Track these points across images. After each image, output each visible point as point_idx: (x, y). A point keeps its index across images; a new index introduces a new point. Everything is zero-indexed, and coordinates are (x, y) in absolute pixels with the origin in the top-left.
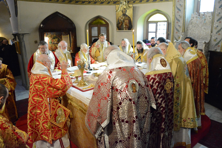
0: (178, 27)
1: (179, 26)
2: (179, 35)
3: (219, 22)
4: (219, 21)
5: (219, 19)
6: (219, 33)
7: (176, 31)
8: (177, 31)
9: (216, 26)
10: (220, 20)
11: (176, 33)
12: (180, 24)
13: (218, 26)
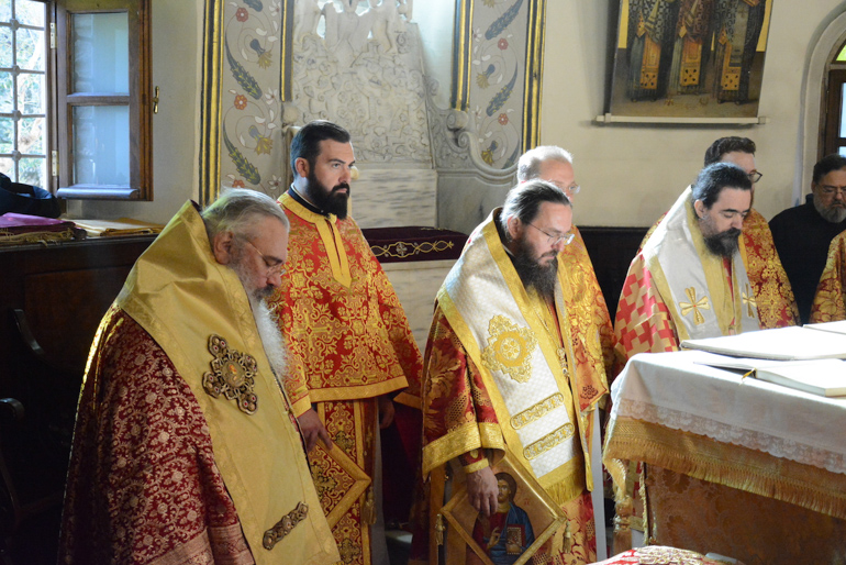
0: (246, 58)
1: (255, 45)
2: (260, 120)
3: (496, 40)
4: (499, 37)
5: (494, 24)
6: (502, 110)
7: (236, 89)
8: (243, 92)
9: (485, 69)
10: (500, 31)
11: (239, 103)
12: (260, 32)
13: (491, 69)
